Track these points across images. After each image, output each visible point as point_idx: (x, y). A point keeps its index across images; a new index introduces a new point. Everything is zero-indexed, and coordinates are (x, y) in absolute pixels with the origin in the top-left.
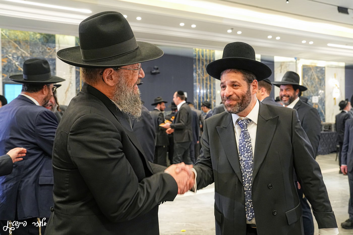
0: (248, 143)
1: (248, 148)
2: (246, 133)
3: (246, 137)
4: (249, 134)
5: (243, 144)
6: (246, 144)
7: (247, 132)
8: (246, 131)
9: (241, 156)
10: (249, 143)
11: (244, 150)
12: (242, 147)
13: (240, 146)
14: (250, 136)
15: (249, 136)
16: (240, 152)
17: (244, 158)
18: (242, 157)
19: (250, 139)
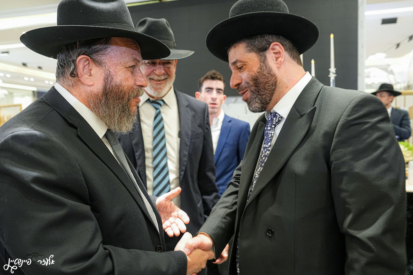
0: (265, 150)
1: (264, 158)
2: (268, 133)
3: (266, 141)
4: (272, 137)
6: (263, 152)
7: (270, 132)
8: (268, 130)
10: (267, 150)
14: (271, 140)
15: (270, 138)
19: (269, 144)
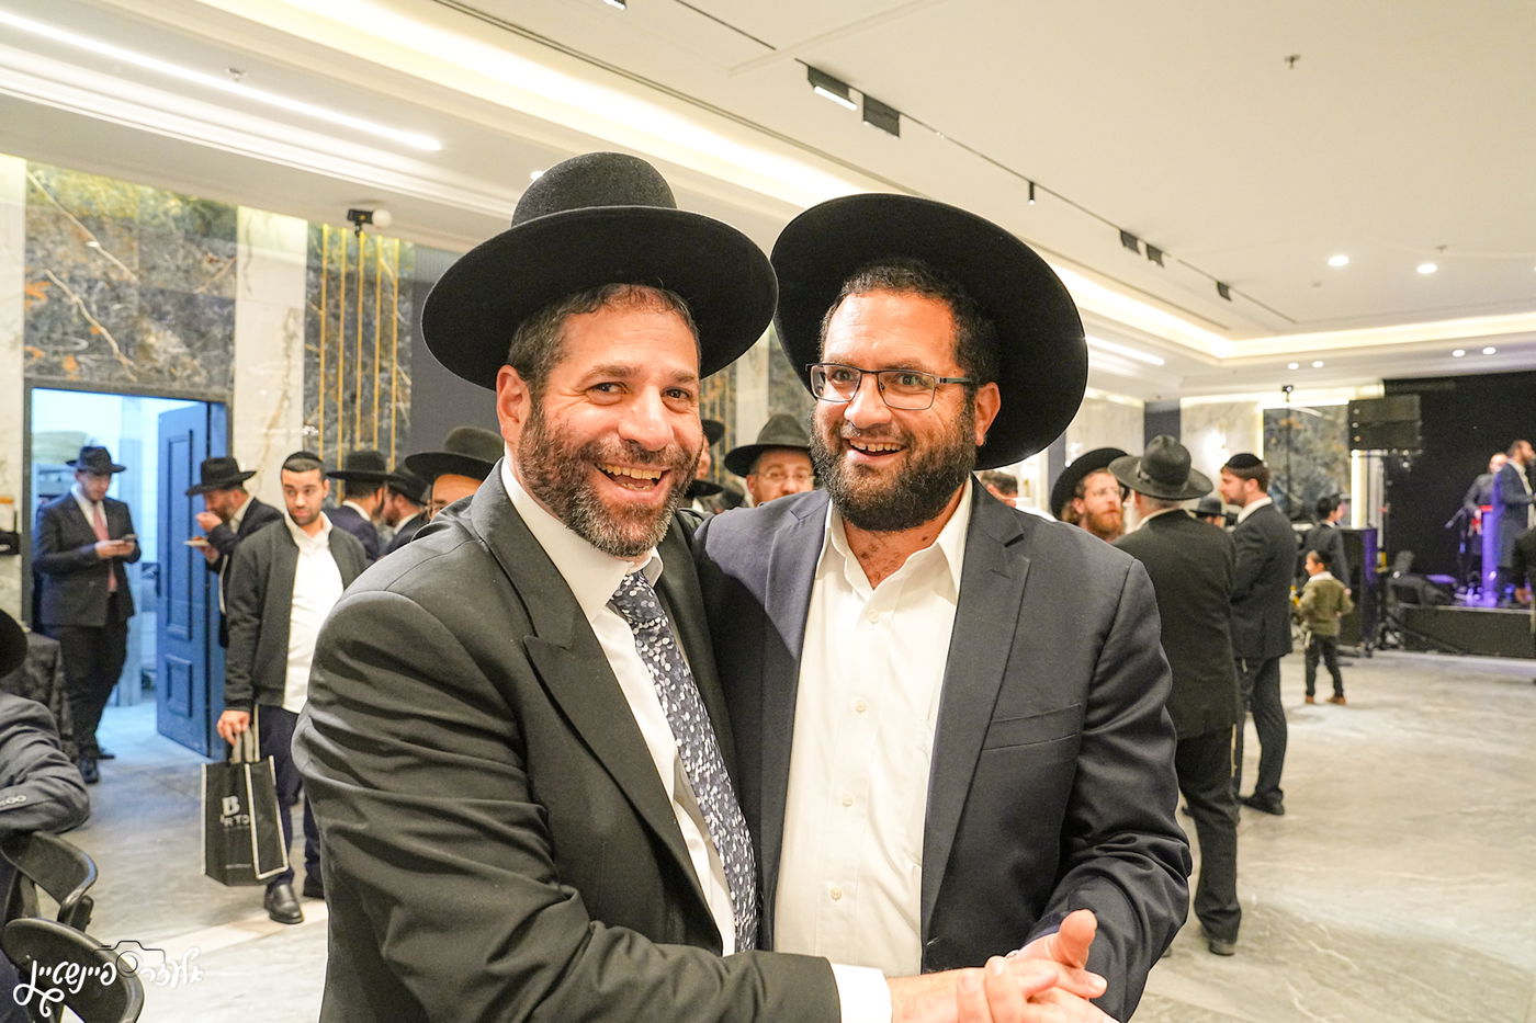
5: (682, 696)
9: (696, 760)
11: (695, 726)
12: (684, 710)
13: (675, 708)
16: (688, 740)
17: (708, 764)
18: (700, 761)
